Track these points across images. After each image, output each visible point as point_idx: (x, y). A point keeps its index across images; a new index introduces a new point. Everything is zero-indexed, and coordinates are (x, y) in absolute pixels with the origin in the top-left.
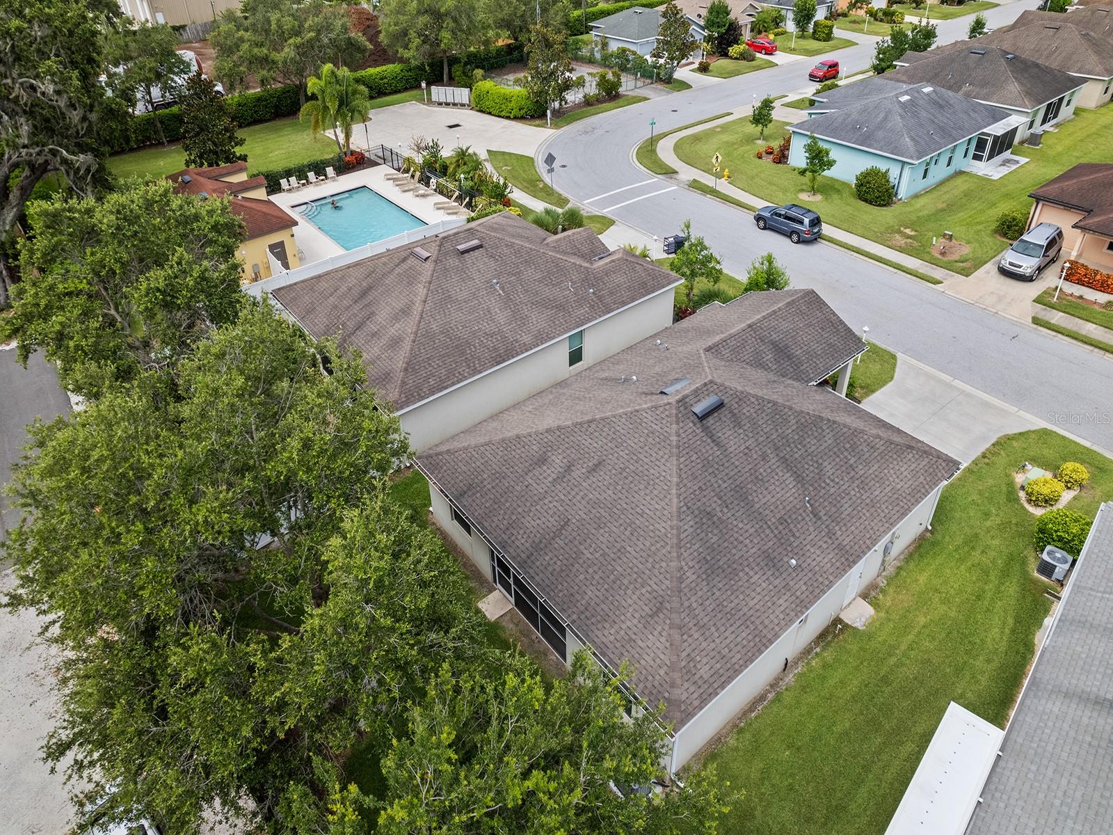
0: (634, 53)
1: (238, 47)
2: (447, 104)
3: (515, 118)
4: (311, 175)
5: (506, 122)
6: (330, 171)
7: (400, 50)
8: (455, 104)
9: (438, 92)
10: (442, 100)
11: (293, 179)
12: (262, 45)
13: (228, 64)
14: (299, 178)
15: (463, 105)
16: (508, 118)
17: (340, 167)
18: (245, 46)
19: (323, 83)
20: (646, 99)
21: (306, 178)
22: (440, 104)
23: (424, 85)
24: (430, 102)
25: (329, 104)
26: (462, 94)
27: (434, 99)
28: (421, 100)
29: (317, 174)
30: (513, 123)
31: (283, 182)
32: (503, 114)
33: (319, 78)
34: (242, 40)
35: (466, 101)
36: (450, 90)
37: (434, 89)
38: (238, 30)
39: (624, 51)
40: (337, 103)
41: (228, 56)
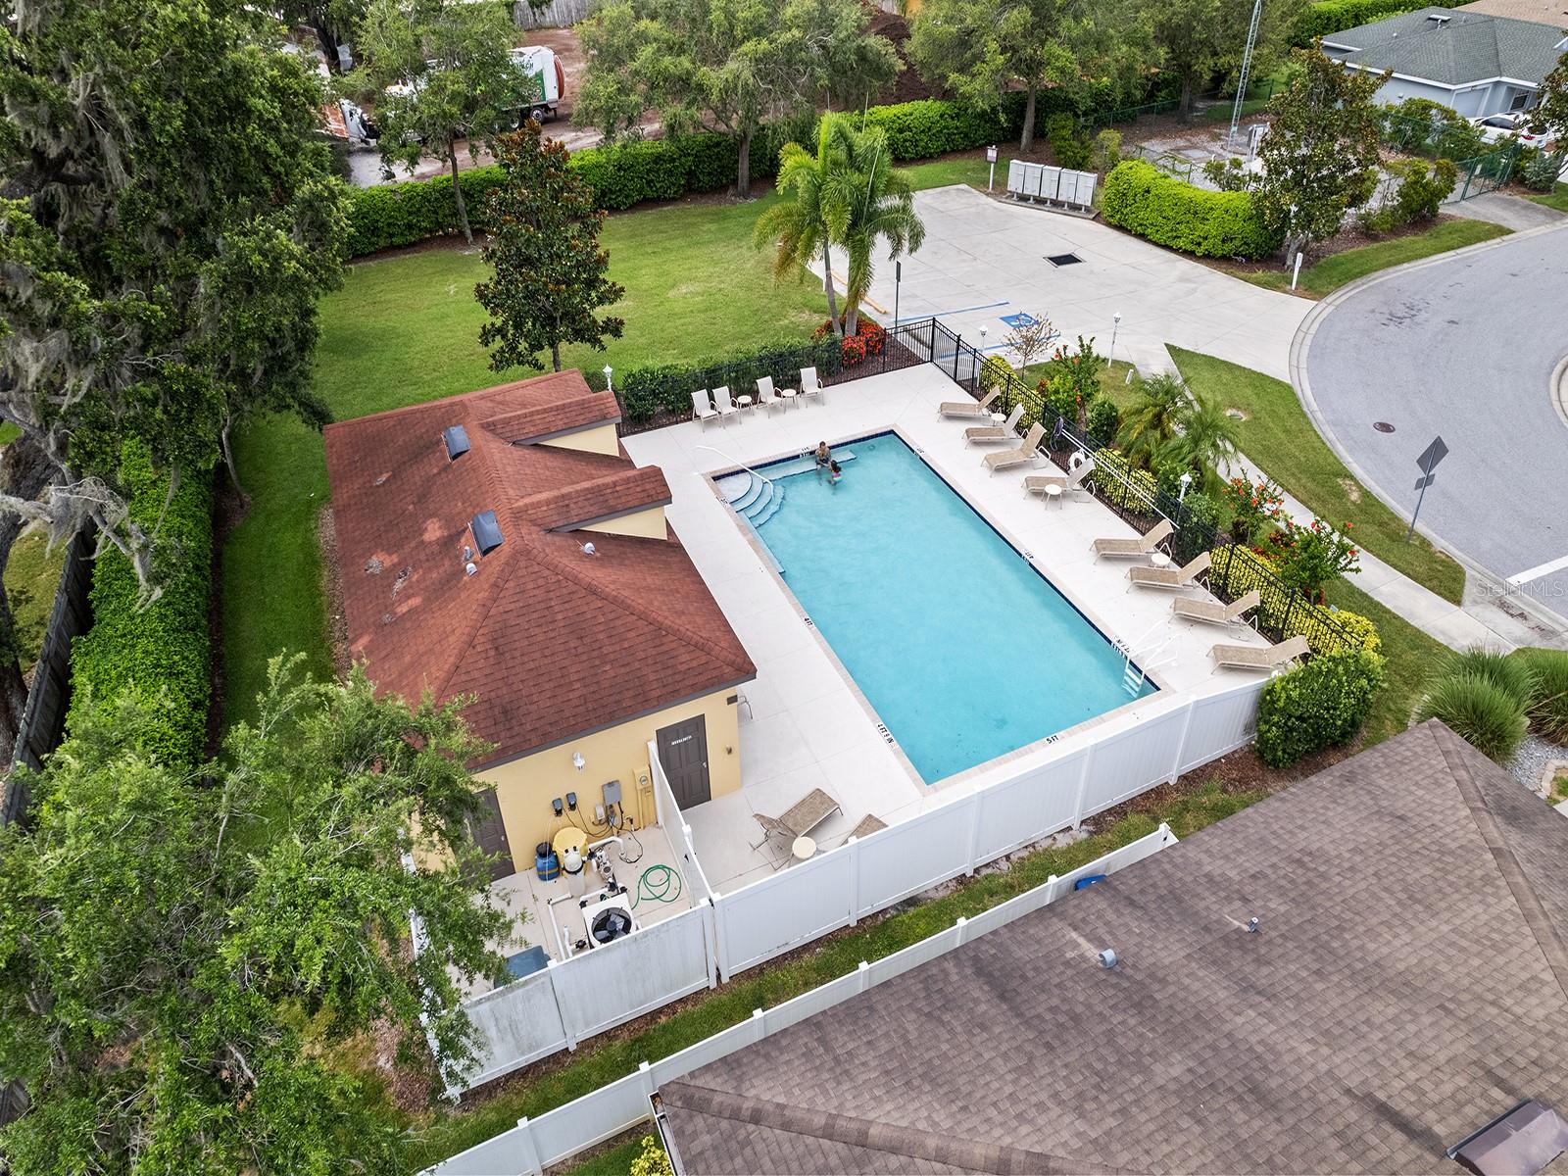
0: (1449, 114)
1: (632, 48)
2: (1040, 201)
3: (1208, 258)
4: (765, 384)
5: (1185, 265)
6: (809, 375)
7: (953, 77)
8: (1056, 204)
9: (1023, 174)
10: (1031, 190)
11: (722, 393)
12: (681, 51)
13: (607, 87)
14: (736, 393)
15: (1075, 207)
16: (1189, 254)
17: (829, 363)
18: (646, 52)
19: (817, 165)
20: (1502, 231)
21: (754, 394)
22: (1023, 198)
23: (992, 153)
24: (1000, 190)
25: (828, 218)
26: (1081, 185)
27: (1011, 187)
28: (980, 184)
29: (780, 385)
30: (1201, 269)
31: (699, 397)
32: (1181, 243)
33: (812, 150)
34: (643, 38)
35: (1084, 198)
36: (1052, 172)
37: (1016, 166)
38: (638, 18)
39: (1426, 107)
40: (848, 218)
41: (610, 70)
